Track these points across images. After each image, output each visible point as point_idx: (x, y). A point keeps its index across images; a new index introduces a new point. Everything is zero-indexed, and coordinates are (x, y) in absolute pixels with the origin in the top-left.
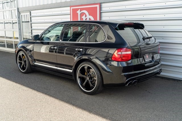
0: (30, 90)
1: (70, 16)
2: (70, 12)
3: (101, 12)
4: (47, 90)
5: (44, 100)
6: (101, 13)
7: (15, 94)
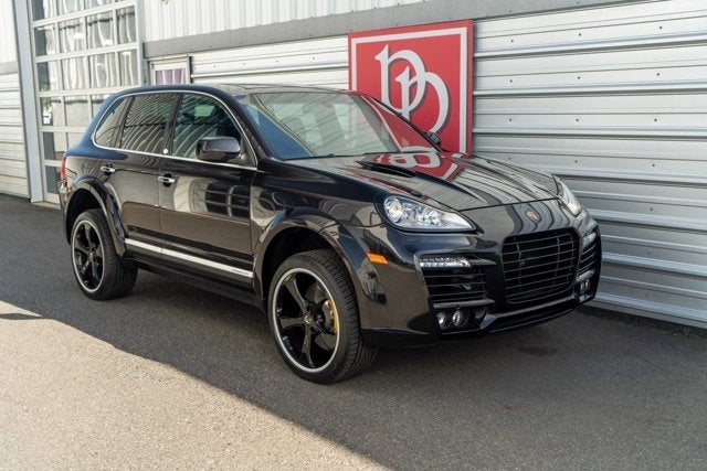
0: (180, 378)
1: (347, 72)
2: (347, 59)
3: (477, 55)
4: (248, 379)
5: (233, 424)
6: (473, 62)
7: (119, 393)
